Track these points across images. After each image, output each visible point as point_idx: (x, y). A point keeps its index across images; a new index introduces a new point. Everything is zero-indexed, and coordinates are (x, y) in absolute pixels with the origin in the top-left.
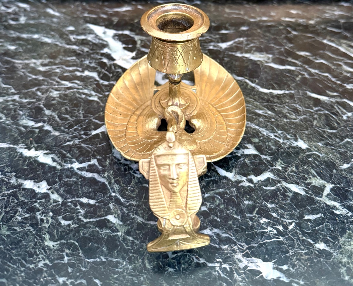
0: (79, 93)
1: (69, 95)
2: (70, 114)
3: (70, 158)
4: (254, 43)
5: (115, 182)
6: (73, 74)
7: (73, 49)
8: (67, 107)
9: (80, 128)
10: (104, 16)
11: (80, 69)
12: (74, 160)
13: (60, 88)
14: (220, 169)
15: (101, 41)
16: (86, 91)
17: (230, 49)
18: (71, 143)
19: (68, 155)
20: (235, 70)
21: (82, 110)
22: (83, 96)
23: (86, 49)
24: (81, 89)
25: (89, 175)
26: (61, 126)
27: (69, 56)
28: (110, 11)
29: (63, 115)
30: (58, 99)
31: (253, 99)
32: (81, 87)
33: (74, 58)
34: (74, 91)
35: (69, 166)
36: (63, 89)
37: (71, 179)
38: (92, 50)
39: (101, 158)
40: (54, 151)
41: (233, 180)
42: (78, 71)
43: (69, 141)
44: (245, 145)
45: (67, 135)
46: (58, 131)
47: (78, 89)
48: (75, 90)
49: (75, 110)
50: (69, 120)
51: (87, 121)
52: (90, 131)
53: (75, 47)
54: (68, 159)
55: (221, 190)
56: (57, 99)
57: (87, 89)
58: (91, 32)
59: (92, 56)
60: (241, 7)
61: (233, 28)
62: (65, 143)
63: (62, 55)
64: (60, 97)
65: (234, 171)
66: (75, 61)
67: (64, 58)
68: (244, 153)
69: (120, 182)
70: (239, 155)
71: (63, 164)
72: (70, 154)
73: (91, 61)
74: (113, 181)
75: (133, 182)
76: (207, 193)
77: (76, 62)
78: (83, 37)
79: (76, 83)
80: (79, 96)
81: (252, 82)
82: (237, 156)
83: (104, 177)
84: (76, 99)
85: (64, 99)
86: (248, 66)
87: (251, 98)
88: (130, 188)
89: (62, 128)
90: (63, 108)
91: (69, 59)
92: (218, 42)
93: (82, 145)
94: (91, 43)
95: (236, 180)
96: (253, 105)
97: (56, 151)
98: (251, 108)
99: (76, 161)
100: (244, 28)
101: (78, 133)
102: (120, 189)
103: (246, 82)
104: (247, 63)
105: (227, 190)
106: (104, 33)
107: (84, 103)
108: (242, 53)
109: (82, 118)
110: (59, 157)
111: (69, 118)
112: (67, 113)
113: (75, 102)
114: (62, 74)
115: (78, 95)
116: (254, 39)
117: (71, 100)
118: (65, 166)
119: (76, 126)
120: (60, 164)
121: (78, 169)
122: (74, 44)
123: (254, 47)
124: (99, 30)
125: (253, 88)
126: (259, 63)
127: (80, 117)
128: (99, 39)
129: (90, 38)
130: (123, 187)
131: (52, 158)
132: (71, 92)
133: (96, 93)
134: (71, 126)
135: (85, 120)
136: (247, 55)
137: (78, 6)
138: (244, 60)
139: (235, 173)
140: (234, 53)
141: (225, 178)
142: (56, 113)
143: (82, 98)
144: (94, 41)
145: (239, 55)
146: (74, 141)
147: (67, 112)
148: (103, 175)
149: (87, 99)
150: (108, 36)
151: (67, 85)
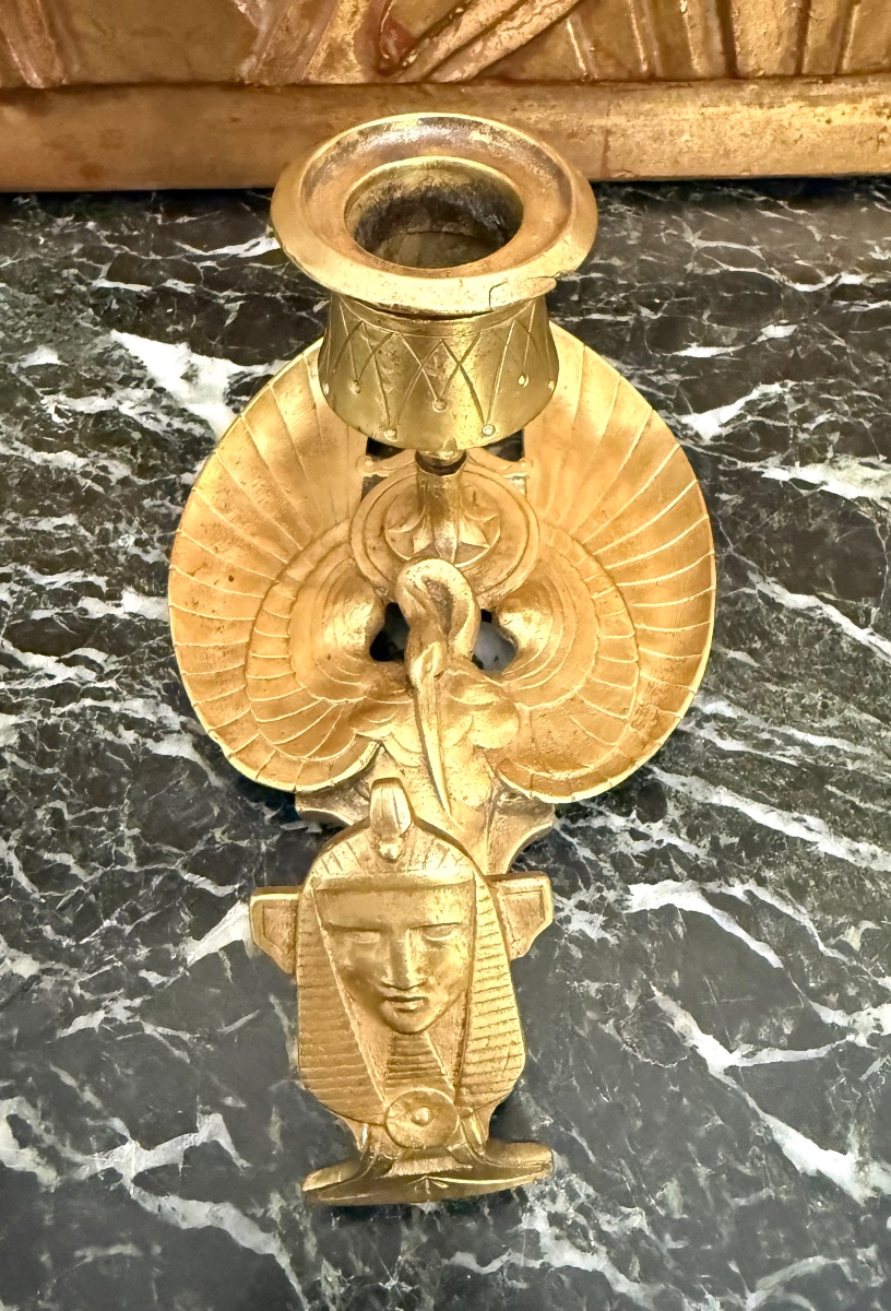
0: (105, 716)
1: (63, 733)
2: (77, 847)
3: (96, 1115)
4: (828, 405)
5: (324, 1249)
6: (71, 610)
7: (60, 471)
8: (59, 804)
9: (128, 929)
10: (183, 287)
11: (101, 581)
12: (118, 1124)
13: (16, 693)
14: (792, 1131)
15: (177, 423)
16: (137, 707)
17: (736, 441)
18: (94, 1021)
19: (88, 1096)
20: (772, 558)
21: (131, 815)
22: (129, 737)
23: (119, 470)
24: (116, 697)
25: (196, 1214)
26: (41, 919)
27: (47, 512)
28: (207, 258)
29: (47, 856)
30: (15, 758)
31: (874, 714)
32: (112, 683)
33: (70, 520)
34: (84, 709)
35: (98, 1163)
36: (34, 700)
37: (113, 1251)
38: (142, 471)
39: (242, 1105)
40: (20, 1078)
41: (859, 1193)
42: (92, 590)
43: (83, 1008)
44: (881, 981)
45: (74, 972)
46: (27, 949)
47: (99, 695)
48: (88, 702)
49: (94, 819)
50: (76, 880)
51: (156, 881)
52: (177, 940)
53: (67, 459)
54: (90, 1122)
55: (815, 1263)
56: (7, 756)
57: (140, 695)
58: (134, 375)
59: (147, 503)
60: (745, 221)
61: (734, 331)
62: (68, 1023)
63: (14, 507)
64: (24, 748)
65: (853, 1138)
66: (75, 539)
67: (24, 525)
68: (879, 1027)
69: (343, 1248)
70: (862, 1041)
71: (68, 1152)
72: (98, 1093)
73: (145, 536)
74: (311, 1245)
75: (404, 1246)
76: (752, 1291)
77: (81, 542)
78: (96, 404)
79: (90, 664)
80: (109, 736)
81: (855, 619)
82: (852, 1045)
83: (266, 1225)
84: (97, 753)
85: (44, 760)
86: (822, 533)
87: (862, 708)
88: (393, 1282)
89: (48, 931)
90: (40, 814)
91: (46, 525)
92: (683, 411)
93: (149, 1029)
94: (136, 435)
95: (869, 1193)
96: (879, 749)
97: (27, 1073)
98: (872, 767)
99: (127, 1134)
100: (776, 331)
101: (121, 957)
102: (349, 1290)
103: (827, 621)
104: (816, 514)
105: (841, 1261)
106: (189, 377)
107: (135, 778)
108: (787, 463)
109: (132, 867)
110: (44, 1116)
111: (76, 870)
112: (63, 835)
113: (94, 772)
114: (21, 614)
115: (102, 733)
116: (827, 389)
117: (74, 763)
118: (78, 1165)
119: (107, 917)
120: (51, 1156)
121: (141, 1179)
122: (65, 442)
123: (832, 426)
124: (164, 360)
125: (867, 651)
126: (865, 511)
127: (124, 860)
128: (169, 411)
129: (130, 404)
130: (362, 1279)
131: (14, 1121)
132: (71, 714)
133: (183, 718)
134: (86, 920)
135: (150, 874)
136: (812, 473)
137: (64, 238)
138: (804, 500)
139: (862, 1151)
140: (755, 466)
141: (821, 1184)
142: (13, 843)
143: (120, 750)
144: (148, 424)
145: (775, 472)
146: (108, 1010)
147: (61, 835)
148: (259, 1212)
149: (147, 751)
150: (207, 393)
151: (51, 677)
